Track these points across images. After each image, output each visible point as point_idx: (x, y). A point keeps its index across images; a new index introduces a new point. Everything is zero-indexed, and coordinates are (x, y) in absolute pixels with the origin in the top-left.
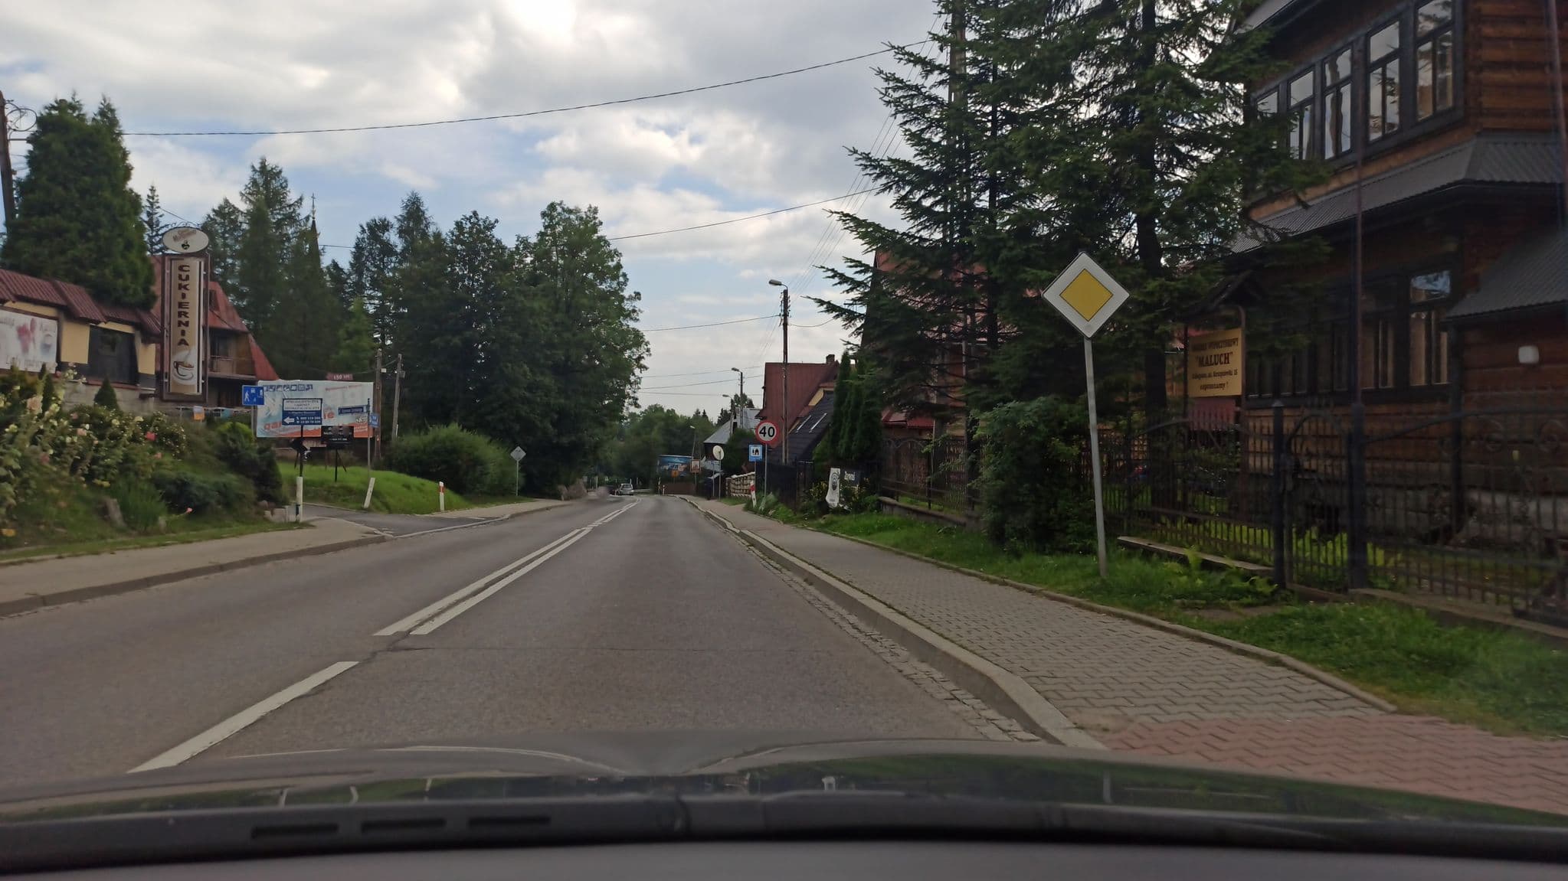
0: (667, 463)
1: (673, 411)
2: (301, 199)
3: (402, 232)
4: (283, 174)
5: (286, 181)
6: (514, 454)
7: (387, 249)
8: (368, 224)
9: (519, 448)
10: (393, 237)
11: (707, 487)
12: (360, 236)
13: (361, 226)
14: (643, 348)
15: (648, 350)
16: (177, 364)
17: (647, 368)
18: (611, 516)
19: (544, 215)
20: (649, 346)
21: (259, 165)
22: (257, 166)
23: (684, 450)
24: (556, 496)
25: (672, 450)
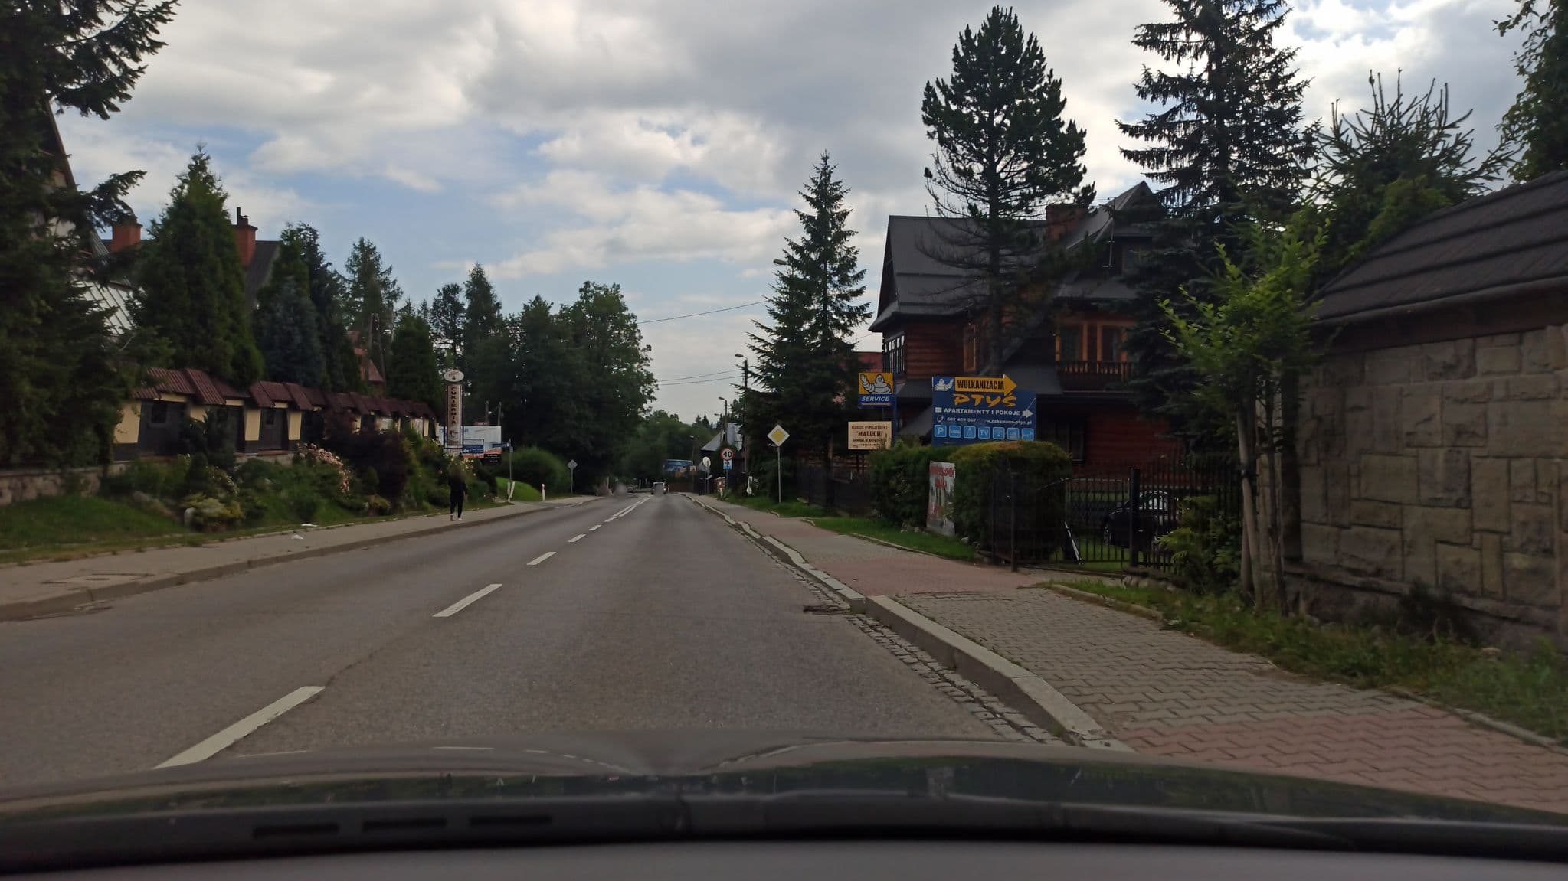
0: (671, 466)
1: (676, 416)
2: (390, 269)
3: (469, 295)
4: (377, 251)
5: (379, 256)
6: (569, 465)
7: (458, 307)
8: (444, 289)
9: (573, 461)
10: (462, 298)
11: (700, 485)
12: (436, 297)
13: (439, 291)
14: (652, 386)
15: (657, 386)
16: (451, 432)
17: (656, 399)
18: (629, 509)
19: (581, 290)
20: (657, 383)
21: (359, 244)
22: (358, 244)
23: (685, 455)
24: (593, 494)
25: (676, 456)
